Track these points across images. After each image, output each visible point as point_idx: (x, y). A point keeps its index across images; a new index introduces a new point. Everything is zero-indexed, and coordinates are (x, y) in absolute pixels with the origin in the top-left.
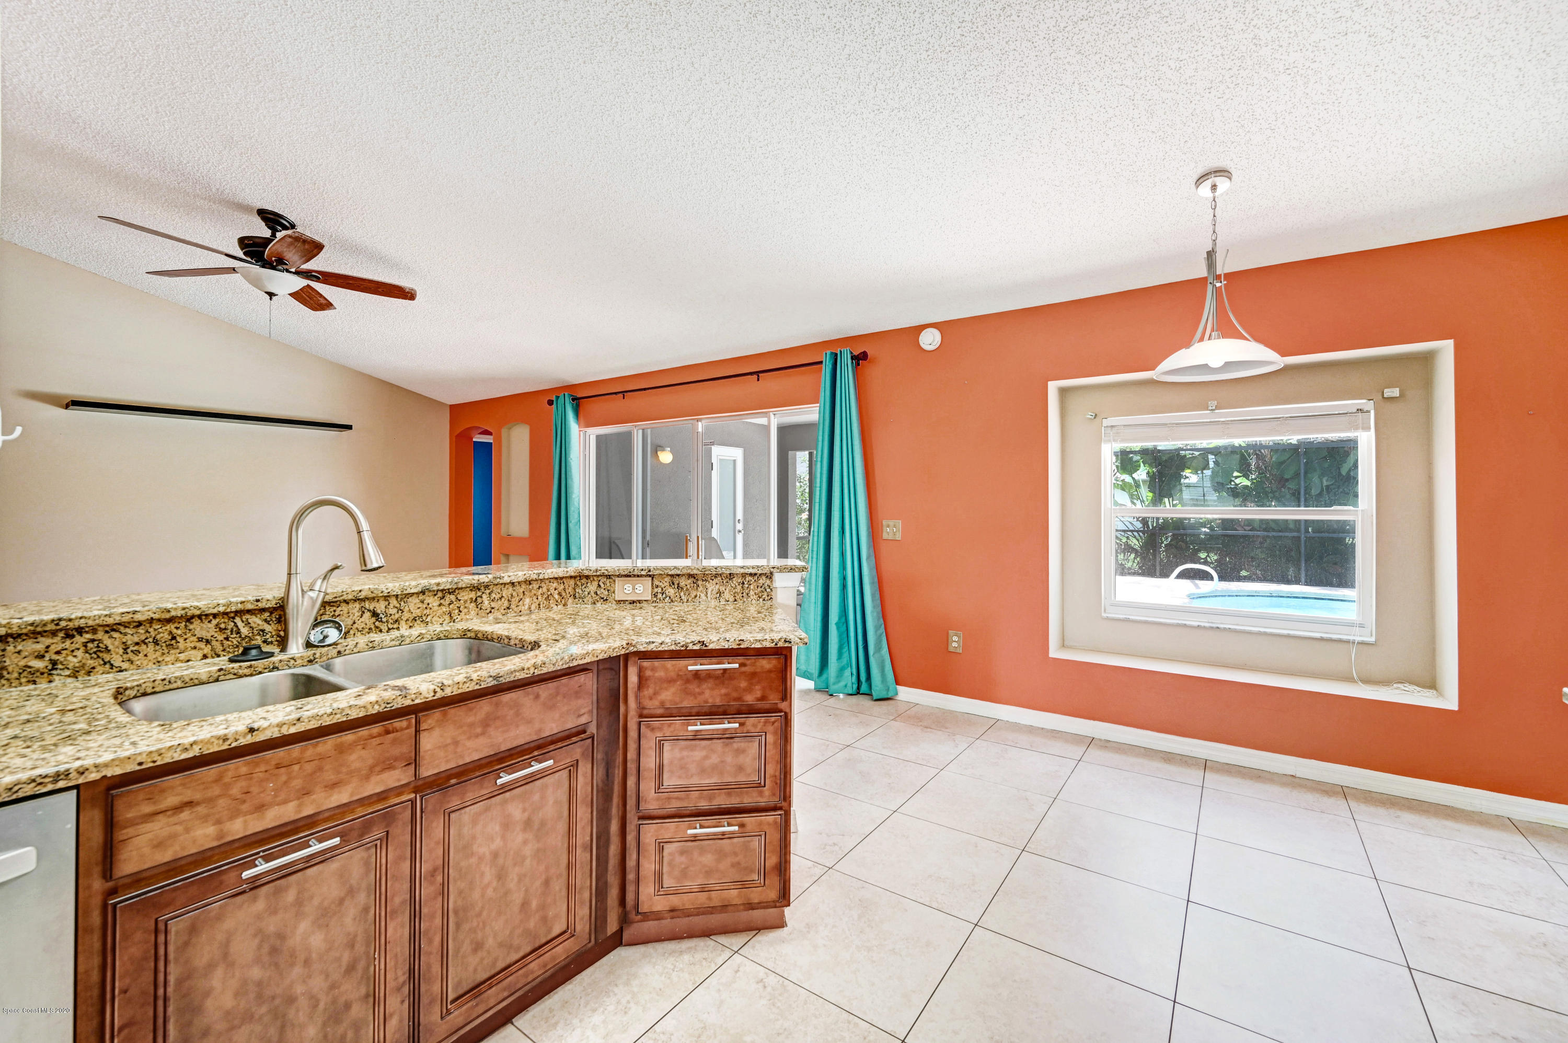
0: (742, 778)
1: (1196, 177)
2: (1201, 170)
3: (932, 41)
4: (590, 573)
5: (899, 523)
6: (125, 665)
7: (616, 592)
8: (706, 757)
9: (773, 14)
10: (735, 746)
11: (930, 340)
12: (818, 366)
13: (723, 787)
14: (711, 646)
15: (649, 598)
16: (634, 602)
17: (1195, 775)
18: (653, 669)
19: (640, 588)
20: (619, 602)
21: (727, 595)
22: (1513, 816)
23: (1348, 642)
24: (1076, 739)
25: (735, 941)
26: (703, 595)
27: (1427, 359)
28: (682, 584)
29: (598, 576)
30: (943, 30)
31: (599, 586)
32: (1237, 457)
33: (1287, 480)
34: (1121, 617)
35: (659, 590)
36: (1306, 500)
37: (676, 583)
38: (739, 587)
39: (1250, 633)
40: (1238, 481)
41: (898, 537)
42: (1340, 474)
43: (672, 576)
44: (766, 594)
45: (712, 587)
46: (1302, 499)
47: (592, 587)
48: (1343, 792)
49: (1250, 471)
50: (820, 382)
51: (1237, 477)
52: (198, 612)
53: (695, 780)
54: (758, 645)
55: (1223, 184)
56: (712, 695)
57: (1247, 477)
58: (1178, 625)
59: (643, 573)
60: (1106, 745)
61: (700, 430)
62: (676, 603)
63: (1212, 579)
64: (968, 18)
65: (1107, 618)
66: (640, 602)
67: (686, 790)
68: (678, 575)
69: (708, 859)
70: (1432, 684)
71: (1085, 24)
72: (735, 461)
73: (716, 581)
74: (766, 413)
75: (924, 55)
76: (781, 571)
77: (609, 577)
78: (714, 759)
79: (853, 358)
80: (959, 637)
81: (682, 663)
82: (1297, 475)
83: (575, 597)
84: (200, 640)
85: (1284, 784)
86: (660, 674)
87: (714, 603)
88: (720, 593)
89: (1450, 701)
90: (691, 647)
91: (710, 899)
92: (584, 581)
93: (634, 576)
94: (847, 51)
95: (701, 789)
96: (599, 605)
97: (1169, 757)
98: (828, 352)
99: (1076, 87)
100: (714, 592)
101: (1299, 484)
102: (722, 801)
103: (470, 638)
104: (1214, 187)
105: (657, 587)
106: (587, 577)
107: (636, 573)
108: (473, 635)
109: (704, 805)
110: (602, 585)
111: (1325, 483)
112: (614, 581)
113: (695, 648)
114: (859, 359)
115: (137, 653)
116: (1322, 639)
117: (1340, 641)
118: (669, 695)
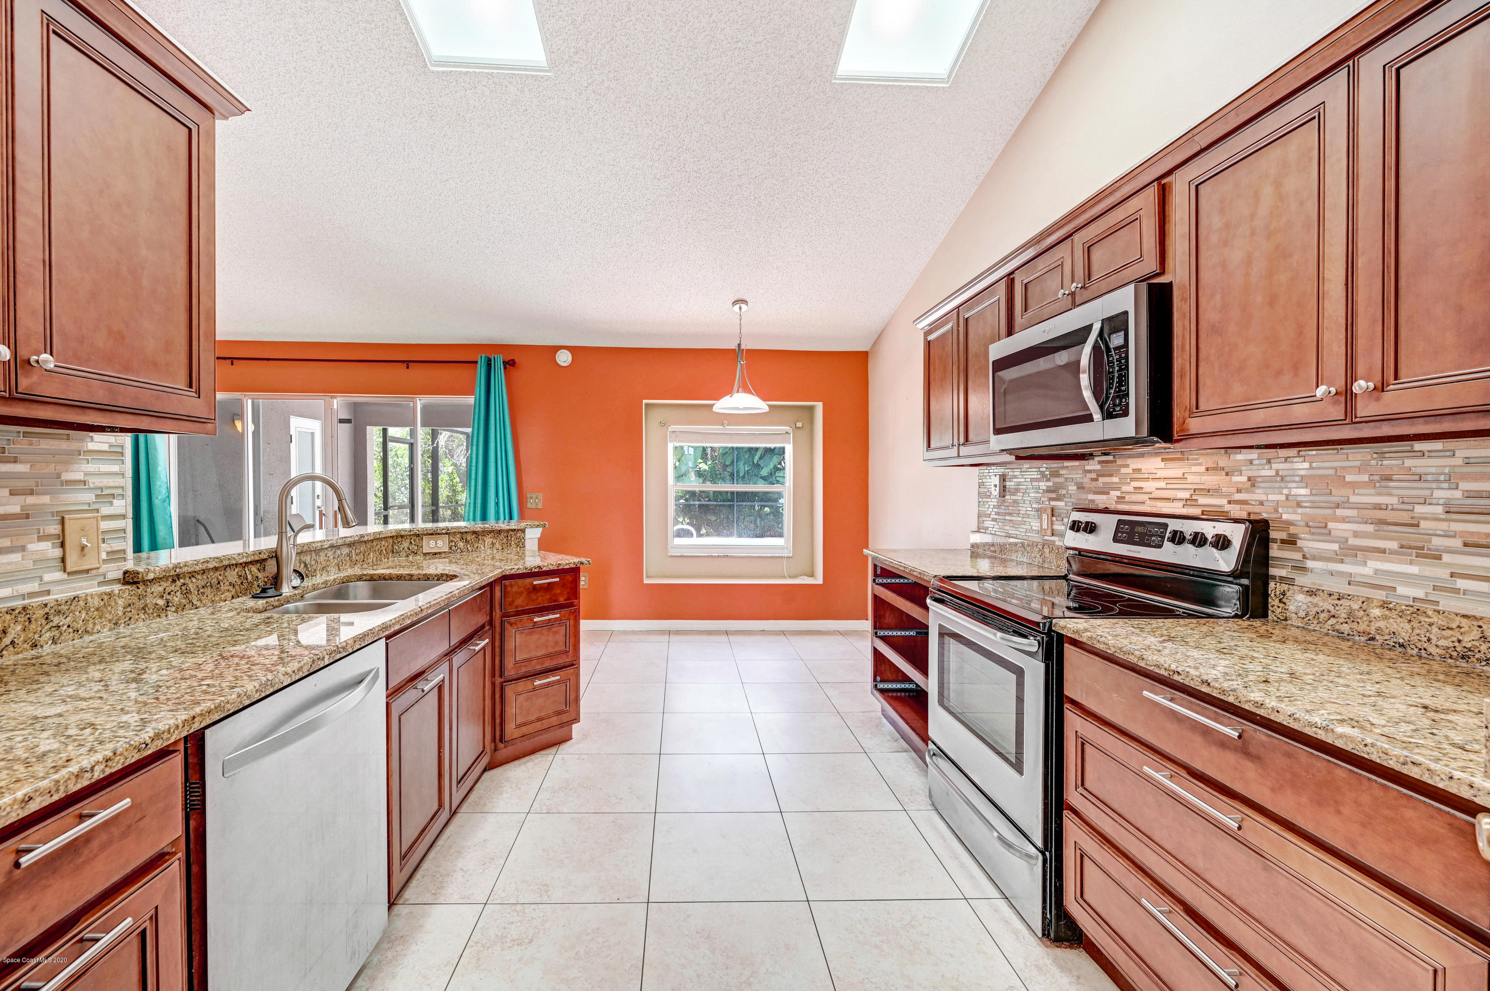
0: (557, 649)
1: (733, 301)
2: (736, 298)
3: (630, 201)
4: (406, 533)
5: (540, 495)
6: (198, 604)
7: (424, 547)
8: (539, 638)
9: (543, 154)
10: (554, 629)
11: (564, 358)
12: (473, 365)
13: (550, 656)
14: (544, 569)
15: (447, 550)
16: (436, 554)
17: (724, 638)
18: (511, 586)
19: (440, 543)
20: (425, 554)
21: (498, 545)
22: (840, 630)
23: (782, 557)
24: (662, 632)
25: (552, 750)
26: (482, 546)
27: (811, 409)
28: (469, 539)
29: (410, 535)
30: (638, 199)
31: (411, 543)
32: (701, 449)
33: (727, 466)
34: (679, 554)
35: (453, 544)
36: (737, 480)
37: (464, 538)
38: (505, 540)
39: (742, 557)
40: (701, 466)
41: (540, 506)
42: (753, 463)
43: (462, 533)
44: (521, 544)
45: (488, 540)
46: (735, 481)
47: (406, 544)
48: (783, 633)
49: (707, 458)
50: (475, 378)
51: (700, 463)
52: (234, 562)
53: (534, 654)
54: (567, 567)
55: (744, 307)
56: (542, 600)
57: (706, 464)
58: (708, 557)
59: (444, 531)
60: (678, 632)
61: (335, 407)
62: (464, 553)
63: (692, 535)
64: (652, 199)
65: (672, 556)
66: (440, 553)
67: (529, 660)
68: (466, 532)
69: (540, 701)
70: (812, 575)
71: (704, 222)
72: (313, 434)
73: (490, 535)
74: (413, 398)
75: (623, 206)
76: (532, 527)
77: (418, 535)
78: (543, 639)
79: (505, 363)
80: (585, 577)
81: (528, 581)
82: (733, 462)
83: (393, 552)
84: (230, 584)
85: (761, 635)
86: (515, 589)
87: (489, 552)
88: (493, 544)
89: (819, 580)
90: (534, 570)
91: (542, 724)
92: (399, 539)
93: (436, 534)
94: (580, 187)
95: (538, 658)
96: (411, 558)
97: (709, 633)
98: (483, 356)
99: (693, 246)
100: (489, 543)
101: (733, 469)
102: (548, 664)
103: (366, 580)
104: (740, 308)
105: (452, 541)
106: (402, 536)
107: (438, 532)
108: (368, 578)
109: (539, 667)
110: (413, 542)
111: (746, 469)
112: (422, 539)
113: (536, 570)
114: (509, 364)
115: (203, 593)
116: (772, 557)
117: (779, 557)
118: (520, 602)
